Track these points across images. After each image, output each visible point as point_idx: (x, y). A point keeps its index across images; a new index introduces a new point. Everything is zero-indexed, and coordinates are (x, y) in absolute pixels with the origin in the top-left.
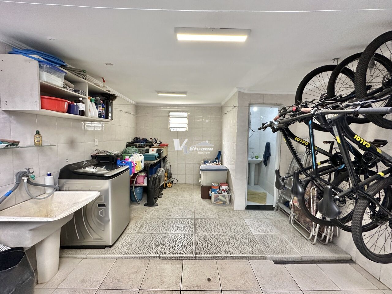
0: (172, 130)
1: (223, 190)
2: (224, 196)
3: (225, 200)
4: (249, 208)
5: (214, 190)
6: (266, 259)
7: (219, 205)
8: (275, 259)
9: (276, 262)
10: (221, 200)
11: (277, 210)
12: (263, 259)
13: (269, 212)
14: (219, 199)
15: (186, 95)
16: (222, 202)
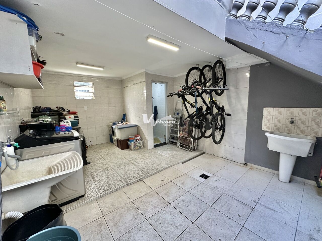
0: (78, 98)
1: (138, 139)
2: (139, 143)
3: (140, 145)
4: (155, 146)
5: (132, 141)
6: (178, 163)
7: (137, 149)
8: (182, 162)
9: (183, 163)
10: (138, 146)
11: (169, 144)
12: (178, 164)
13: (166, 146)
14: (136, 146)
15: (104, 69)
16: (139, 147)
